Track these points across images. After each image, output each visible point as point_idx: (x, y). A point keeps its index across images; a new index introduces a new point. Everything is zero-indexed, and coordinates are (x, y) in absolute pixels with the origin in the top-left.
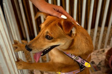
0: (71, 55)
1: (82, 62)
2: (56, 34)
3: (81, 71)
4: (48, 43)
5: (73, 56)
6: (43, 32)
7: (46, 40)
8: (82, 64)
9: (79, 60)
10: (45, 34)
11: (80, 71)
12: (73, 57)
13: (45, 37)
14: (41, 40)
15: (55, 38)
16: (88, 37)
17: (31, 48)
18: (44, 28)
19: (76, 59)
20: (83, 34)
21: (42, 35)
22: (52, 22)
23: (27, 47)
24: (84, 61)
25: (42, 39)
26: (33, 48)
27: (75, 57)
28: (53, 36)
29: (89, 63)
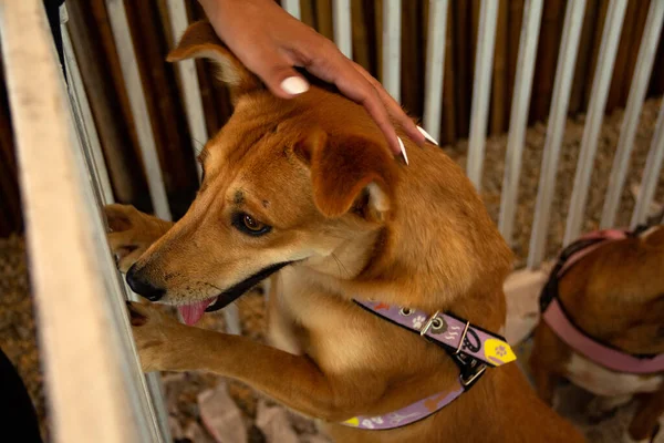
0: (407, 312)
1: (467, 340)
2: (289, 208)
3: (467, 388)
4: (244, 253)
5: (415, 315)
6: (218, 192)
7: (237, 236)
8: (467, 350)
9: (453, 335)
10: (228, 208)
11: (462, 390)
12: (417, 323)
13: (229, 223)
14: (209, 239)
15: (282, 225)
16: (470, 206)
17: (156, 283)
18: (220, 169)
19: (433, 331)
20: (442, 192)
21: (213, 210)
22: (262, 136)
23: (135, 279)
24: (476, 331)
25: (214, 232)
26: (168, 284)
27: (428, 318)
28: (273, 220)
29: (503, 339)
